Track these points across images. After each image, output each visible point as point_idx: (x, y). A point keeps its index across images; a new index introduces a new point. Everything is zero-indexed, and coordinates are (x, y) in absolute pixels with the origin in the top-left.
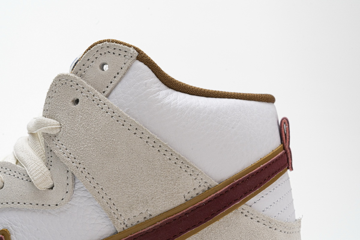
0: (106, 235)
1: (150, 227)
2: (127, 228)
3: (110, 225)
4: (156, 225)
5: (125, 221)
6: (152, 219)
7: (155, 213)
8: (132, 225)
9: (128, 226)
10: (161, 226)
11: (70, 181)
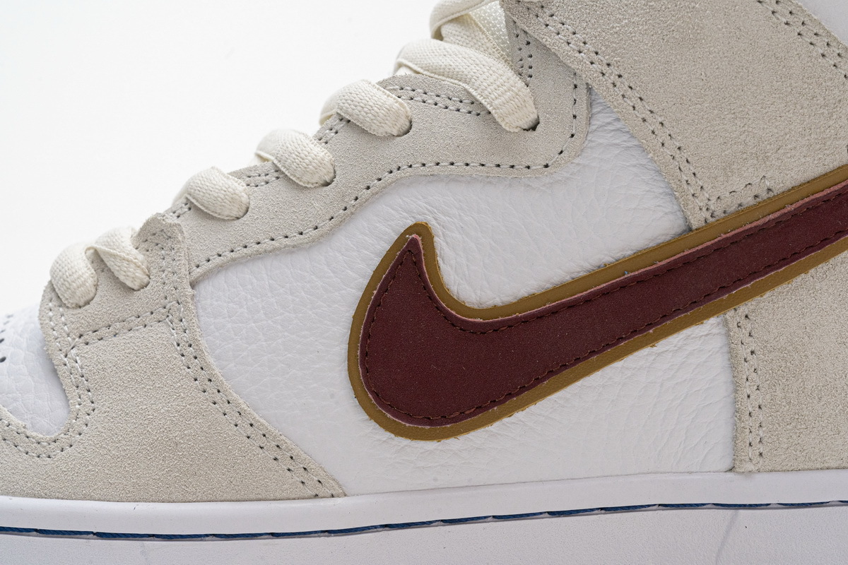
0: (664, 237)
1: (772, 217)
2: (713, 220)
3: (672, 213)
4: (785, 211)
5: (709, 203)
6: (775, 200)
7: (782, 185)
8: (725, 212)
9: (716, 214)
10: (794, 215)
11: (582, 109)
